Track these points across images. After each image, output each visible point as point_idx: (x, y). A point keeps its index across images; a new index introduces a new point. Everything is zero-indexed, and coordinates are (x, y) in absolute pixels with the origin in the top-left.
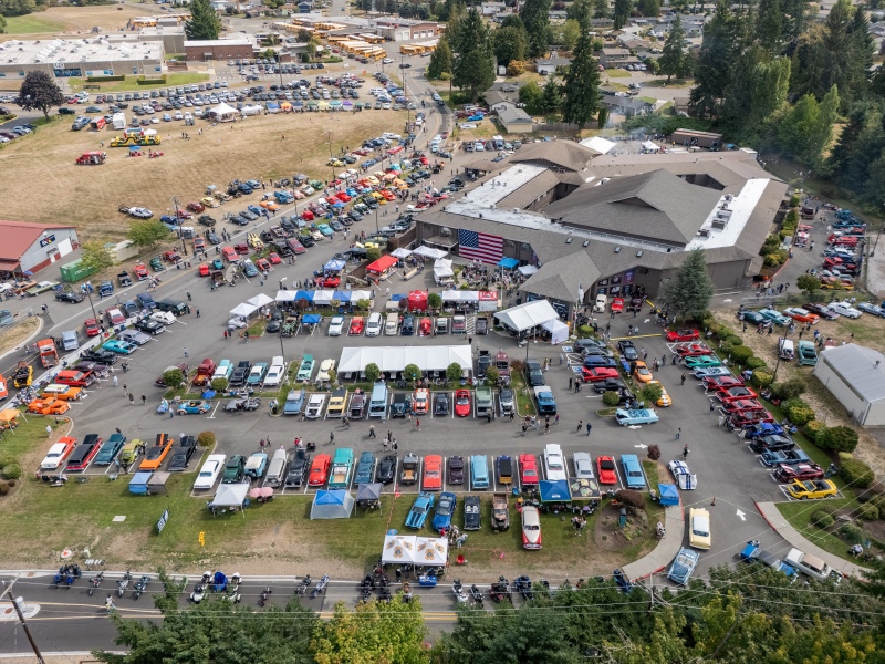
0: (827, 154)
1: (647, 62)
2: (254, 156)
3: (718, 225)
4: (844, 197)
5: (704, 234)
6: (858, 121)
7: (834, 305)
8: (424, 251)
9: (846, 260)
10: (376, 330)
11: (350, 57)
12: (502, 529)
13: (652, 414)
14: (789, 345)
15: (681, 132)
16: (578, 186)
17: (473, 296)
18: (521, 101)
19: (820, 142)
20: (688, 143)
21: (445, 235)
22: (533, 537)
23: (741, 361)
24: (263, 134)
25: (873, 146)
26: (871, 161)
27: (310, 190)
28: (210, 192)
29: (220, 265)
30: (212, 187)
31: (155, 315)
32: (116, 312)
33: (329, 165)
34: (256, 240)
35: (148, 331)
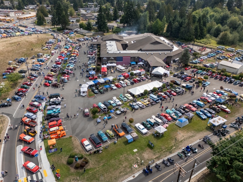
0: (165, 31)
7: (201, 57)
8: (109, 65)
11: (1, 21)
12: (220, 111)
15: (127, 31)
16: (127, 44)
17: (138, 71)
18: (81, 28)
19: (163, 29)
21: (112, 60)
27: (48, 57)
28: (10, 64)
29: (50, 82)
30: (10, 62)
31: (52, 100)
32: (36, 103)
33: (43, 50)
34: (52, 73)
35: (57, 105)
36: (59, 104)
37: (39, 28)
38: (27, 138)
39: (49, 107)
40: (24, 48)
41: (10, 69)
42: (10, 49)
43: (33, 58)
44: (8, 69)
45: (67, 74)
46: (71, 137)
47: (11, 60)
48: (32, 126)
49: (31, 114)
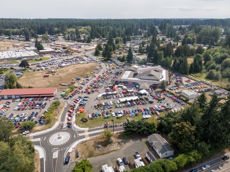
0: (172, 66)
1: (135, 51)
2: (76, 73)
3: (163, 77)
4: (176, 72)
5: (161, 79)
6: (175, 60)
7: (180, 86)
8: (119, 85)
9: (180, 81)
10: (121, 96)
11: (75, 52)
12: (154, 114)
13: (165, 101)
14: (177, 91)
15: (147, 63)
16: (137, 74)
17: (132, 90)
18: (118, 60)
19: (170, 64)
20: (149, 65)
21: (122, 83)
22: (159, 114)
23: (172, 94)
24: (74, 69)
25: (179, 64)
26: (179, 66)
27: (92, 78)
28: (73, 80)
29: (87, 91)
30: (74, 79)
31: (85, 99)
32: (78, 99)
33: (91, 73)
34: (90, 87)
35: (86, 101)
36: (87, 101)
37: (95, 58)
38: (71, 110)
39: (82, 102)
40: (82, 72)
41: (72, 83)
42: (75, 72)
43: (84, 78)
44: (71, 83)
45: (97, 88)
46: (86, 113)
47: (74, 78)
48: (74, 108)
49: (75, 103)
